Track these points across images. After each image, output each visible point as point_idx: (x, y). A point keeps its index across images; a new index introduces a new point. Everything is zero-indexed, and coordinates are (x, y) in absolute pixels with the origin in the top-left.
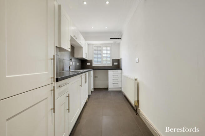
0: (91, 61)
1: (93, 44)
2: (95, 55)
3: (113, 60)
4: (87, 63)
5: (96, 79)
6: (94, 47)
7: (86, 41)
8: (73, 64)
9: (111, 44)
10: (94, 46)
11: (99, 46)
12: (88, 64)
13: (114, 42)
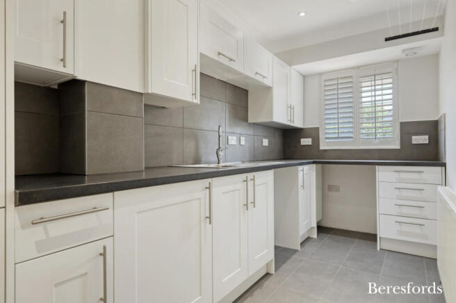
0: (314, 133)
1: (320, 74)
2: (327, 112)
3: (403, 125)
4: (302, 140)
5: (333, 195)
6: (326, 81)
7: (290, 64)
8: (243, 142)
9: (397, 61)
10: (326, 78)
11: (341, 78)
12: (306, 141)
13: (403, 51)
